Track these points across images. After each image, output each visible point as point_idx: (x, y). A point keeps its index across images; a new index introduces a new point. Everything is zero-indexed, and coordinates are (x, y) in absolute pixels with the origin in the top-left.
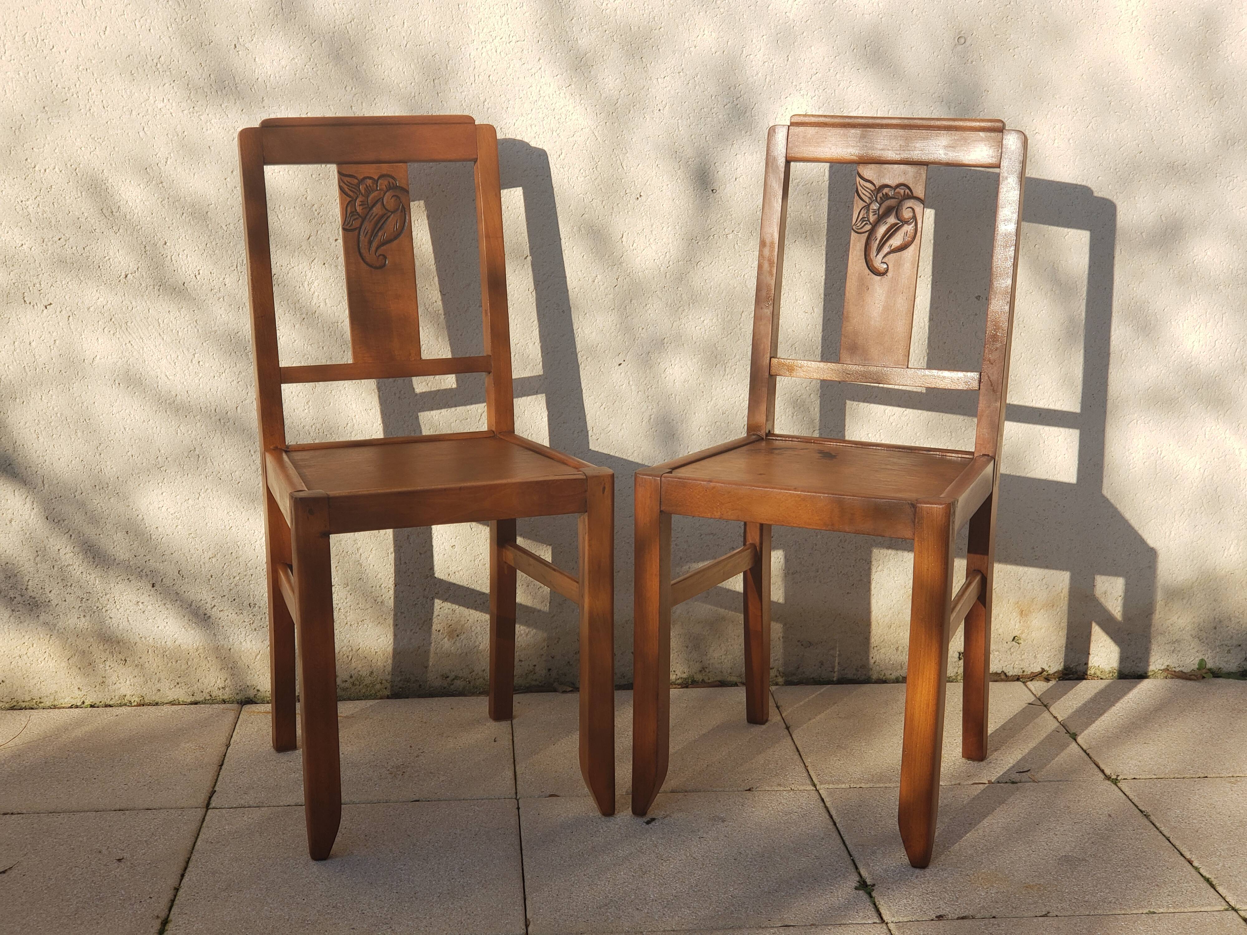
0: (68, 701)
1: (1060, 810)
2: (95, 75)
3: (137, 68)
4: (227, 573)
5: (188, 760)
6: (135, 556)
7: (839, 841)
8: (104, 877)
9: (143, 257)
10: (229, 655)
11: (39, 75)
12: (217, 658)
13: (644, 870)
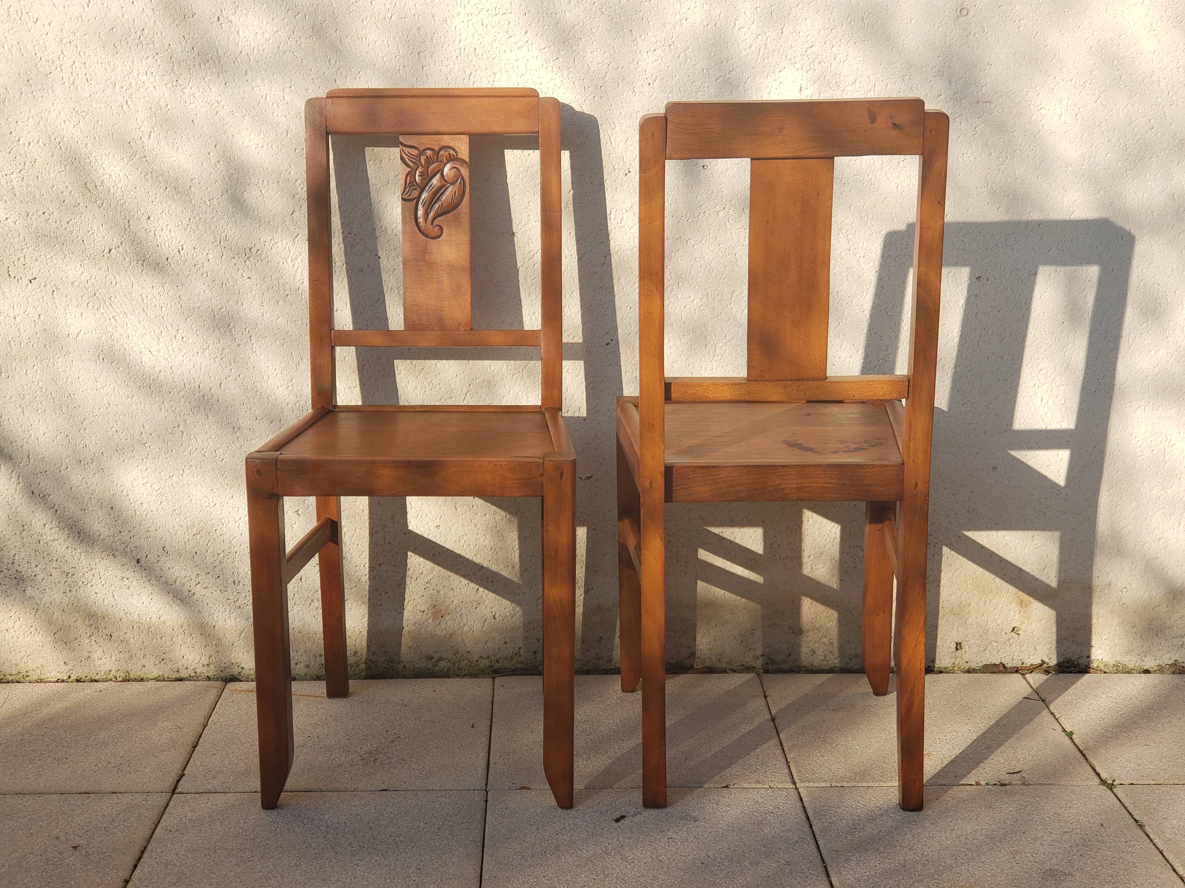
0: (54, 675)
1: (1049, 818)
2: (79, 48)
3: (120, 40)
4: (211, 550)
5: (162, 740)
6: (120, 532)
7: (813, 845)
8: (57, 865)
9: (127, 232)
10: (213, 632)
11: (23, 48)
12: (201, 634)
13: (606, 873)
